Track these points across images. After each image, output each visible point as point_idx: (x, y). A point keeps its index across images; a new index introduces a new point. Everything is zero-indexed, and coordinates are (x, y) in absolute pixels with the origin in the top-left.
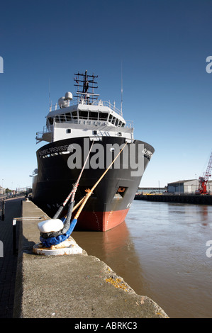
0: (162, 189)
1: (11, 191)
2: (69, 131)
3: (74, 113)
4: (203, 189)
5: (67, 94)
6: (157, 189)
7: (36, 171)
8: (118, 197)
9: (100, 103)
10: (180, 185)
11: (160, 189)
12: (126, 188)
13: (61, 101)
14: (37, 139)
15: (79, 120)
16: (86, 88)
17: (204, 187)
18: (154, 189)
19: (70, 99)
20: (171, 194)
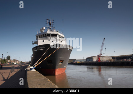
0: (85, 60)
1: (23, 62)
2: (44, 41)
3: (46, 35)
4: (99, 60)
5: (43, 28)
6: (83, 60)
7: (32, 55)
8: (60, 64)
9: (55, 30)
10: (91, 58)
11: (84, 60)
12: (63, 60)
13: (41, 30)
14: (33, 43)
15: (47, 37)
16: (50, 24)
17: (99, 59)
18: (82, 60)
19: (44, 29)
20: (87, 62)
